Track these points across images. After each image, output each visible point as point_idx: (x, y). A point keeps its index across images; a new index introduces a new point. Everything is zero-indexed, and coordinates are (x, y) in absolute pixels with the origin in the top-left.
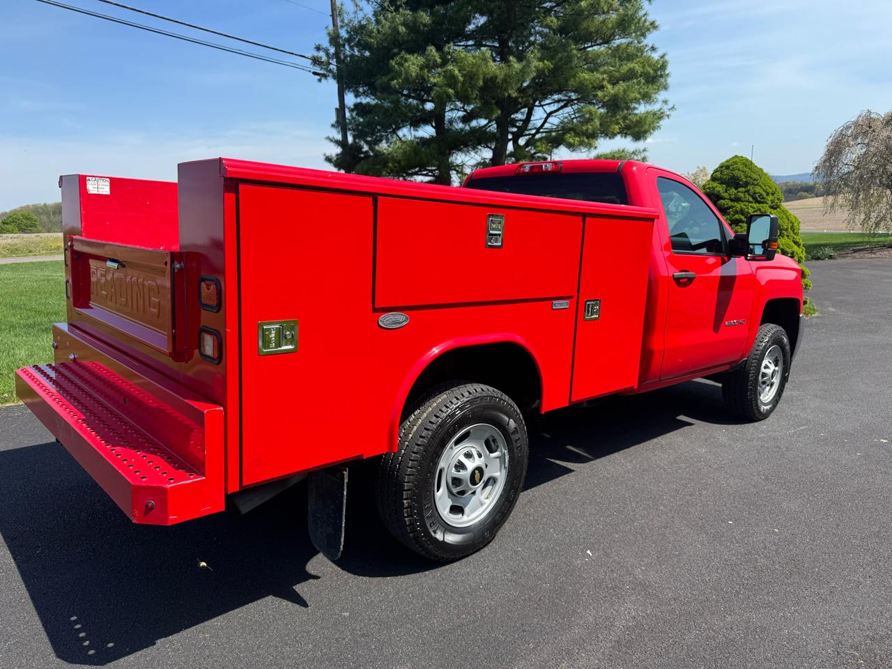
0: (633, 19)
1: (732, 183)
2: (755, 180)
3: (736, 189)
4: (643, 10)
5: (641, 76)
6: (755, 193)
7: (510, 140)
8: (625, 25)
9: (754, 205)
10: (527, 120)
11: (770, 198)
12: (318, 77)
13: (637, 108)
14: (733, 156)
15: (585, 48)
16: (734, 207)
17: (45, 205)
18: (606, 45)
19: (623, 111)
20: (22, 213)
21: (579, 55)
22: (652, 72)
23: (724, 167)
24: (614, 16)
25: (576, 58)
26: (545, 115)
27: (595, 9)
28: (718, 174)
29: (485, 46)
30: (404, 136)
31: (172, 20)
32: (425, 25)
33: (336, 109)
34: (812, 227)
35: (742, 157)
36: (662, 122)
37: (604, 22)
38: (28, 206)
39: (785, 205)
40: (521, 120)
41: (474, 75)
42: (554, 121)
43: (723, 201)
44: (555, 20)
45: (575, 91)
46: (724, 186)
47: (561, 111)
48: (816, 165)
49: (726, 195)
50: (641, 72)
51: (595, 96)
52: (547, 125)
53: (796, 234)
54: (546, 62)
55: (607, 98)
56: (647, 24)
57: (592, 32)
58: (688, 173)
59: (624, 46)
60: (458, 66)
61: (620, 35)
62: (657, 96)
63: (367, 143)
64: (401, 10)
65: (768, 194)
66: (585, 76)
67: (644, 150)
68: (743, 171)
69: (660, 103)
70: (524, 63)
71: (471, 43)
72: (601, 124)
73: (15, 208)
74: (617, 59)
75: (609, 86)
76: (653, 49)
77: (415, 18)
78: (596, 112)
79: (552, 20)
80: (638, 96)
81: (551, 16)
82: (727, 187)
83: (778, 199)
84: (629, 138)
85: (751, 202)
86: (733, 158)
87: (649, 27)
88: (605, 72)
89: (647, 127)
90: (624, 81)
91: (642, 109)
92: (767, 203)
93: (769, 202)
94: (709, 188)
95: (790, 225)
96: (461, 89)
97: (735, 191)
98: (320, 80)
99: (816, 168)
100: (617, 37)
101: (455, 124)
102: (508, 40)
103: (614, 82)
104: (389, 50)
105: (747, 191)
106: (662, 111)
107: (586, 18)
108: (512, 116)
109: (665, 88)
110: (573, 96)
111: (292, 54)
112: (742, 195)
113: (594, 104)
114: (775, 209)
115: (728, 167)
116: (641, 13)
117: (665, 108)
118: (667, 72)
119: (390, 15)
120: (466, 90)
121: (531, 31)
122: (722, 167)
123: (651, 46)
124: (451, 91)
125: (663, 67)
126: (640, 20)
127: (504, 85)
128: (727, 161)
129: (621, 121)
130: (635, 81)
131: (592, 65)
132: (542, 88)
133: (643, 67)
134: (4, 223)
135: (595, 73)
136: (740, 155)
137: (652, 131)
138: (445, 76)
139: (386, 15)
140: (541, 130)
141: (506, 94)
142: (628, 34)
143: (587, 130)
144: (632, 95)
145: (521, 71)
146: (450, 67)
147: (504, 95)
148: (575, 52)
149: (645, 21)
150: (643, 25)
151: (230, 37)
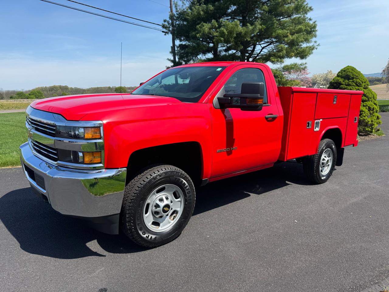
0: (302, 6)
1: (346, 78)
2: (357, 76)
3: (348, 80)
4: (306, 2)
5: (304, 31)
6: (357, 82)
7: (246, 59)
8: (298, 9)
9: (356, 87)
10: (253, 50)
11: (364, 84)
12: (165, 33)
13: (302, 45)
14: (347, 66)
15: (280, 19)
16: (347, 88)
17: (46, 87)
18: (289, 18)
19: (296, 46)
20: (37, 90)
21: (277, 22)
22: (309, 29)
23: (343, 71)
24: (293, 5)
25: (276, 24)
26: (261, 48)
27: (285, 2)
28: (340, 74)
29: (236, 19)
30: (200, 58)
31: (107, 11)
32: (211, 11)
33: (171, 47)
34: (380, 98)
35: (351, 66)
36: (314, 51)
37: (288, 8)
38: (39, 87)
39: (371, 87)
40: (250, 50)
41: (232, 32)
42: (265, 51)
43: (342, 86)
44: (267, 7)
45: (274, 38)
46: (343, 79)
47: (268, 47)
48: (383, 70)
49: (344, 83)
50: (305, 30)
51: (284, 40)
52: (262, 53)
53: (375, 100)
54: (263, 26)
55: (289, 41)
56: (308, 8)
57: (283, 12)
58: (323, 73)
59: (297, 18)
60: (226, 28)
61: (295, 13)
62: (312, 39)
63: (185, 61)
64: (202, 5)
65: (363, 82)
66: (280, 31)
67: (306, 64)
68: (351, 73)
69: (313, 43)
70: (254, 26)
71: (230, 18)
72: (286, 52)
73: (34, 88)
74: (294, 24)
75: (290, 36)
76: (310, 19)
77: (207, 8)
78: (284, 47)
79: (266, 7)
80: (303, 40)
81: (265, 6)
82: (344, 80)
83: (367, 85)
84: (298, 58)
85: (355, 86)
86: (347, 67)
87: (309, 9)
88: (288, 30)
89: (306, 53)
90: (297, 33)
91: (304, 45)
92: (362, 87)
93: (363, 86)
94: (336, 80)
95: (372, 96)
96: (227, 37)
97: (348, 81)
98: (165, 35)
99: (384, 71)
100: (294, 14)
101: (221, 53)
102: (246, 16)
103: (292, 34)
104: (196, 21)
105: (353, 81)
106: (313, 46)
107: (281, 6)
108: (247, 49)
109: (315, 36)
110: (274, 40)
111: (154, 24)
112: (351, 83)
113: (283, 43)
114: (366, 89)
115: (344, 71)
116: (305, 3)
117: (315, 44)
118: (316, 29)
119: (197, 7)
120: (229, 38)
121: (255, 12)
122: (342, 71)
123: (309, 18)
124: (222, 39)
125: (315, 27)
126: (304, 6)
127: (245, 36)
128: (344, 68)
129: (295, 51)
130: (302, 33)
131: (282, 27)
132: (261, 37)
133: (306, 27)
134: (30, 95)
135: (284, 30)
136: (350, 66)
137: (309, 55)
138: (220, 33)
139: (195, 7)
140: (259, 55)
141: (246, 40)
142: (299, 13)
143: (280, 55)
144: (300, 40)
145: (252, 30)
146: (222, 29)
147: (244, 40)
148: (275, 21)
149: (307, 7)
150: (306, 9)
151: (129, 17)
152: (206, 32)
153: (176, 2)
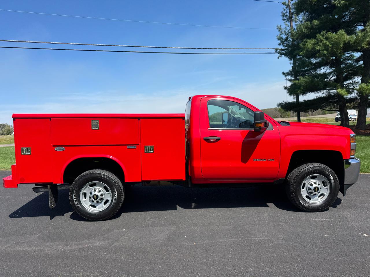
152: (310, 48)
153: (279, 26)
